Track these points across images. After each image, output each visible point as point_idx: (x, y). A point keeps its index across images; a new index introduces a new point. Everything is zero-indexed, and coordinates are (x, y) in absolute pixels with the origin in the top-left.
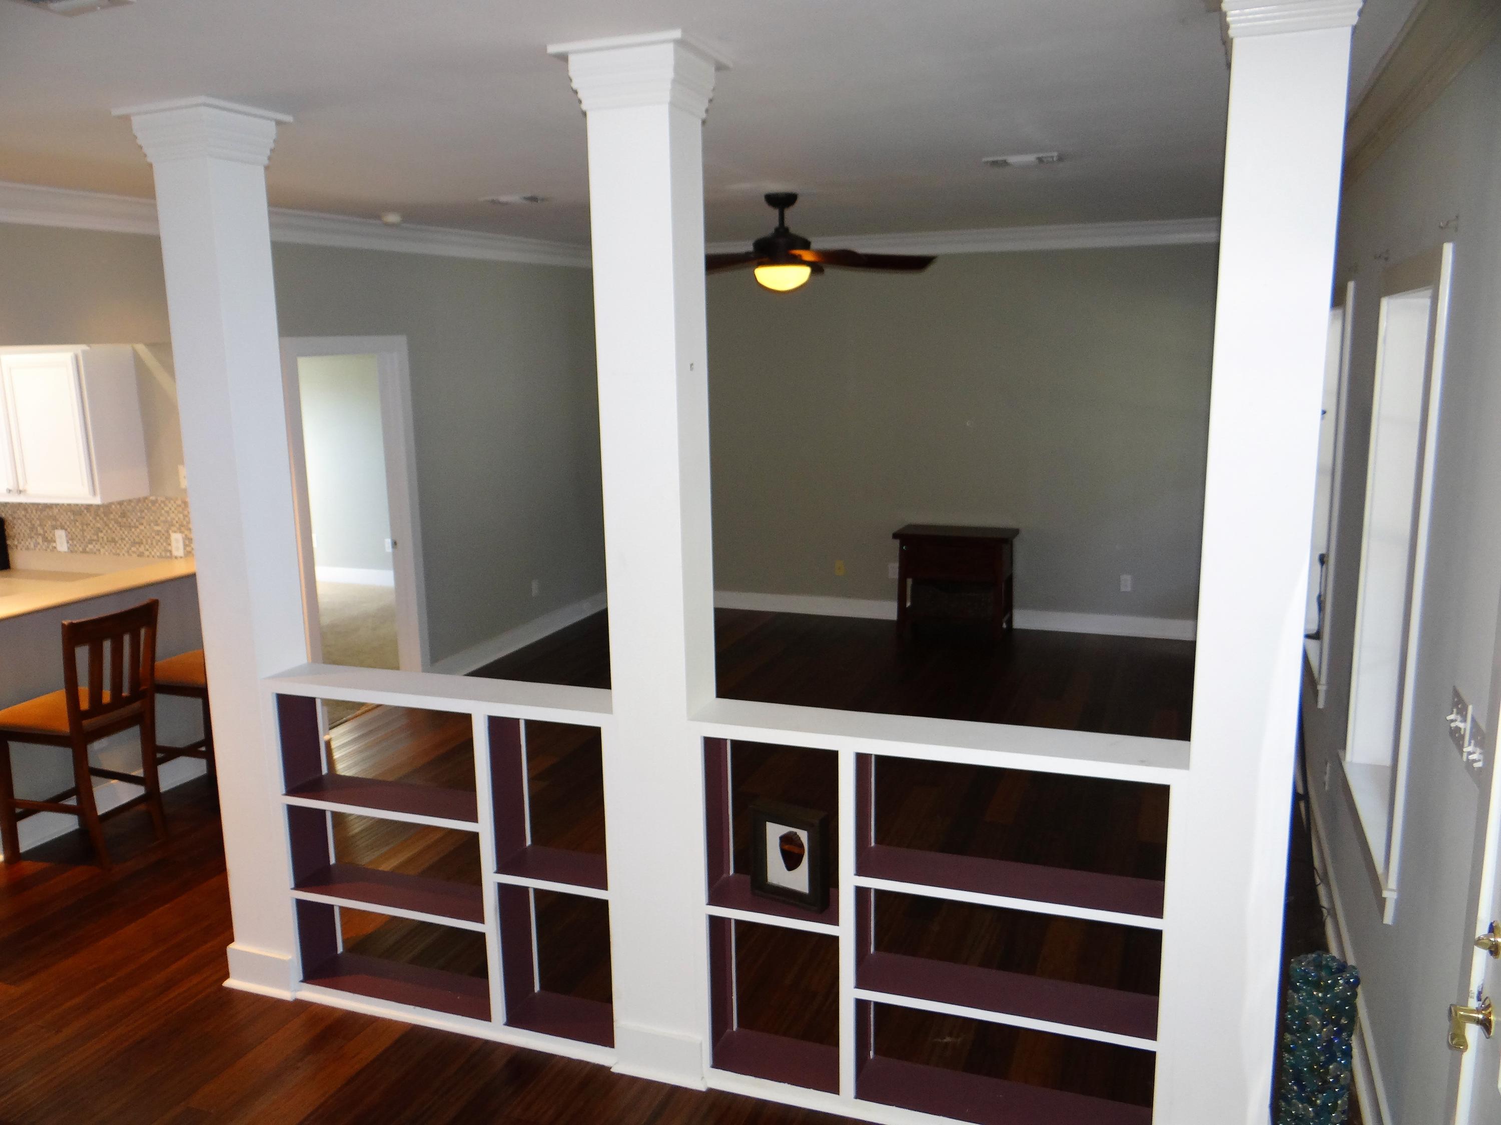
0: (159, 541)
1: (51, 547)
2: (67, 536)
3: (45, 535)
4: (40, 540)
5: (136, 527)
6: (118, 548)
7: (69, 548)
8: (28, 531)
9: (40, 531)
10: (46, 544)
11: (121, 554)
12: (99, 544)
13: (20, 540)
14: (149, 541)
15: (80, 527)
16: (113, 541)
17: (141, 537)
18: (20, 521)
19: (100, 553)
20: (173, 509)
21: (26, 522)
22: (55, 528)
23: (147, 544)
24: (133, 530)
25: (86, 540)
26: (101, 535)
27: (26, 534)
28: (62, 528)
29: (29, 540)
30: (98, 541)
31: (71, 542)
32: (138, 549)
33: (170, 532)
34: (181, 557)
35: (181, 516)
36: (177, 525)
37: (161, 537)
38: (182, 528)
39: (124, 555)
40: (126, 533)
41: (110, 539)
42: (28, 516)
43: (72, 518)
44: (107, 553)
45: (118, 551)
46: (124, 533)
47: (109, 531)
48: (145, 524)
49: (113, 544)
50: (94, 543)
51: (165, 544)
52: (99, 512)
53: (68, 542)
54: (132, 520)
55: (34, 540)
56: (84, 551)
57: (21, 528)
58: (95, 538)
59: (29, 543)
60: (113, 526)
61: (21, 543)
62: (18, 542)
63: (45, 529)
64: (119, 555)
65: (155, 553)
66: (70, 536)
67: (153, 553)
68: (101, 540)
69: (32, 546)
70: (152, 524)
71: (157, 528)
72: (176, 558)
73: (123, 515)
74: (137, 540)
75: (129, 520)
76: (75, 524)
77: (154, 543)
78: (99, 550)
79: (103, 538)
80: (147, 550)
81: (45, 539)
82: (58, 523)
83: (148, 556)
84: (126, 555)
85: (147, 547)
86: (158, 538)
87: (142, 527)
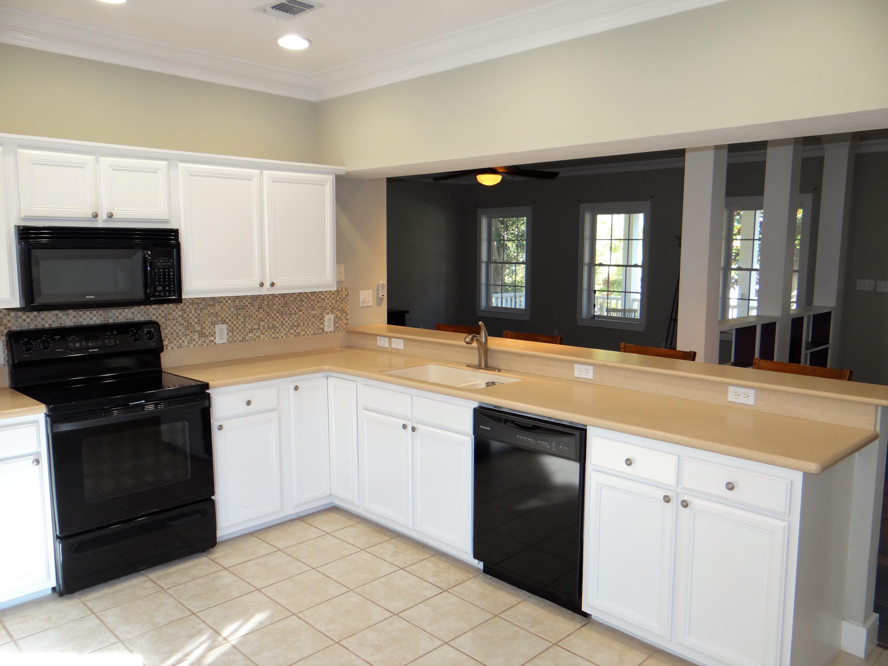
0: (314, 322)
1: (207, 342)
2: (227, 329)
3: (202, 331)
4: (196, 336)
5: (296, 314)
6: (278, 333)
7: (228, 339)
8: (183, 330)
9: (197, 327)
10: (202, 339)
11: (280, 337)
12: (259, 331)
13: (172, 340)
14: (306, 323)
15: (242, 320)
16: (274, 327)
17: (300, 321)
18: (174, 322)
19: (259, 340)
20: (328, 297)
21: (183, 322)
22: (214, 324)
23: (304, 326)
24: (293, 316)
25: (247, 330)
26: (262, 324)
27: (180, 333)
28: (223, 322)
29: (183, 338)
30: (259, 329)
31: (230, 334)
32: (295, 331)
33: (324, 314)
34: (331, 332)
35: (334, 301)
36: (330, 308)
37: (316, 319)
38: (334, 310)
39: (282, 337)
40: (286, 319)
41: (271, 326)
42: (185, 315)
43: (235, 312)
44: (266, 339)
45: (277, 335)
46: (284, 319)
47: (271, 320)
48: (304, 311)
49: (273, 330)
50: (254, 332)
51: (318, 324)
52: (263, 305)
53: (228, 334)
54: (293, 309)
55: (189, 338)
56: (244, 340)
57: (174, 328)
58: (256, 327)
59: (183, 341)
60: (275, 315)
61: (172, 342)
62: (169, 343)
63: (204, 325)
64: (278, 337)
65: (310, 332)
66: (230, 329)
67: (308, 332)
68: (261, 328)
69: (186, 344)
70: (310, 310)
71: (313, 312)
72: (327, 333)
73: (286, 305)
74: (295, 324)
75: (291, 309)
76: (237, 317)
77: (310, 325)
78: (259, 337)
79: (264, 326)
80: (304, 330)
81: (202, 335)
82: (220, 319)
83: (304, 335)
84: (284, 337)
85: (304, 328)
86: (313, 320)
87: (301, 313)
